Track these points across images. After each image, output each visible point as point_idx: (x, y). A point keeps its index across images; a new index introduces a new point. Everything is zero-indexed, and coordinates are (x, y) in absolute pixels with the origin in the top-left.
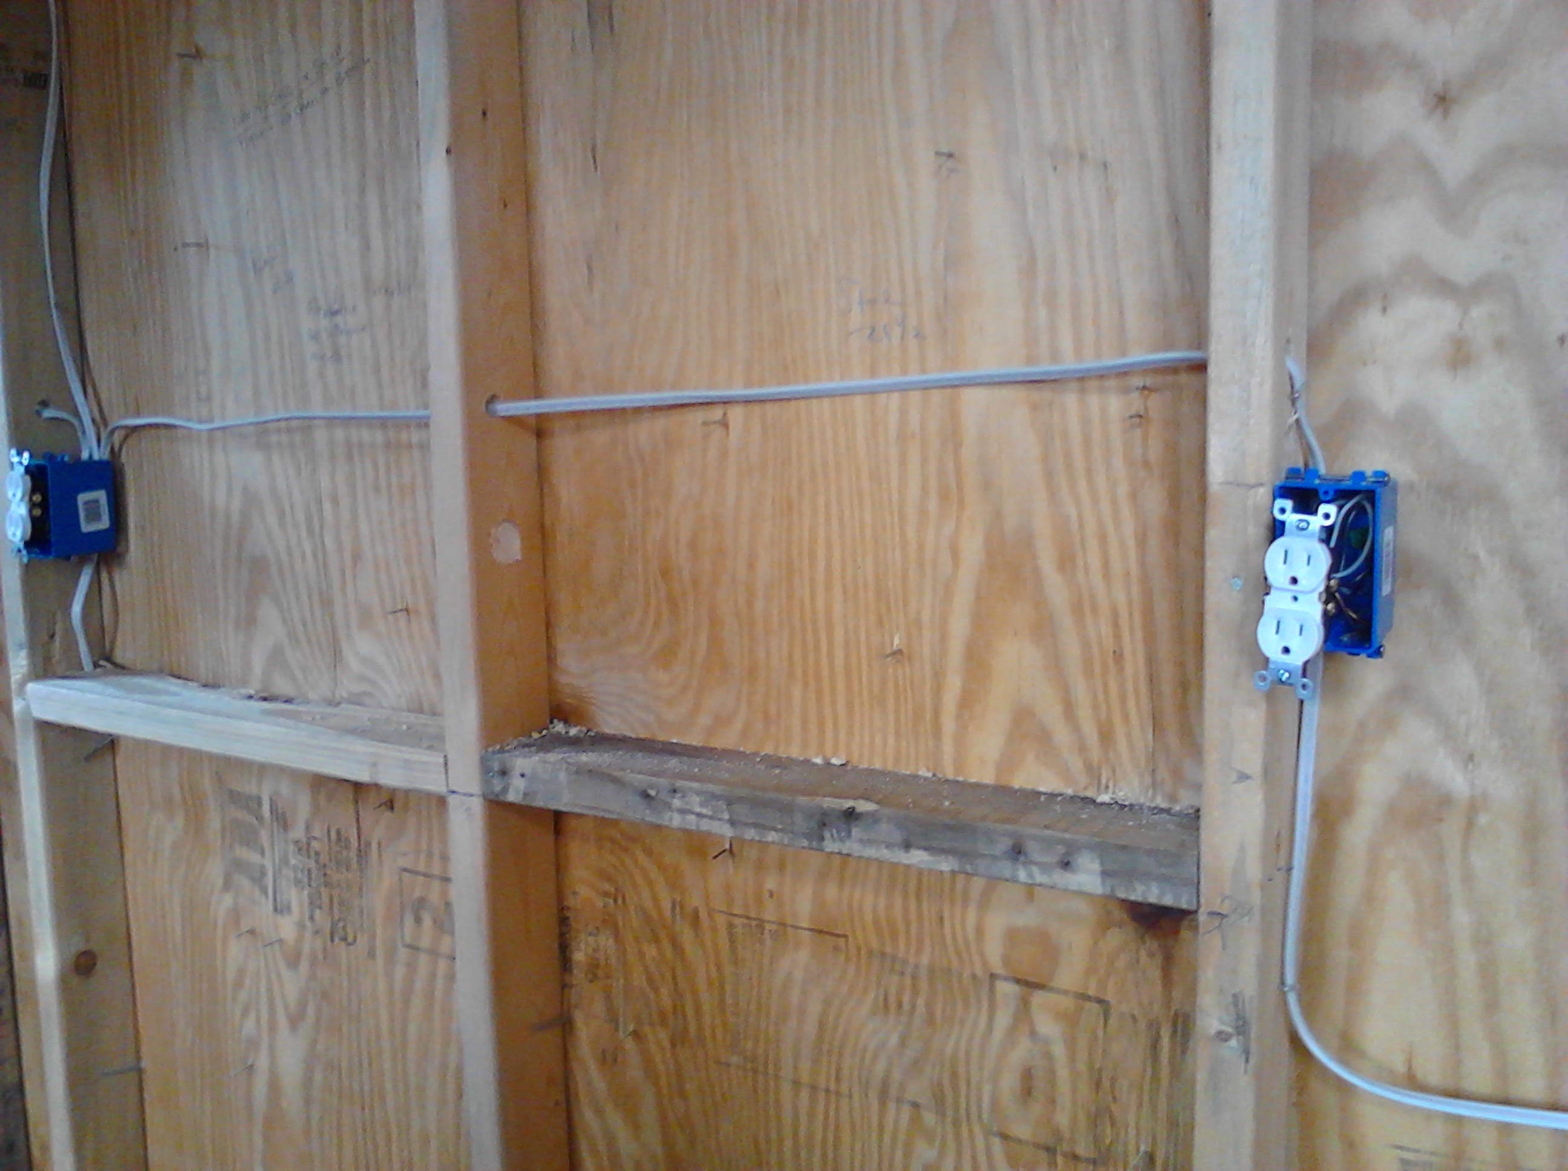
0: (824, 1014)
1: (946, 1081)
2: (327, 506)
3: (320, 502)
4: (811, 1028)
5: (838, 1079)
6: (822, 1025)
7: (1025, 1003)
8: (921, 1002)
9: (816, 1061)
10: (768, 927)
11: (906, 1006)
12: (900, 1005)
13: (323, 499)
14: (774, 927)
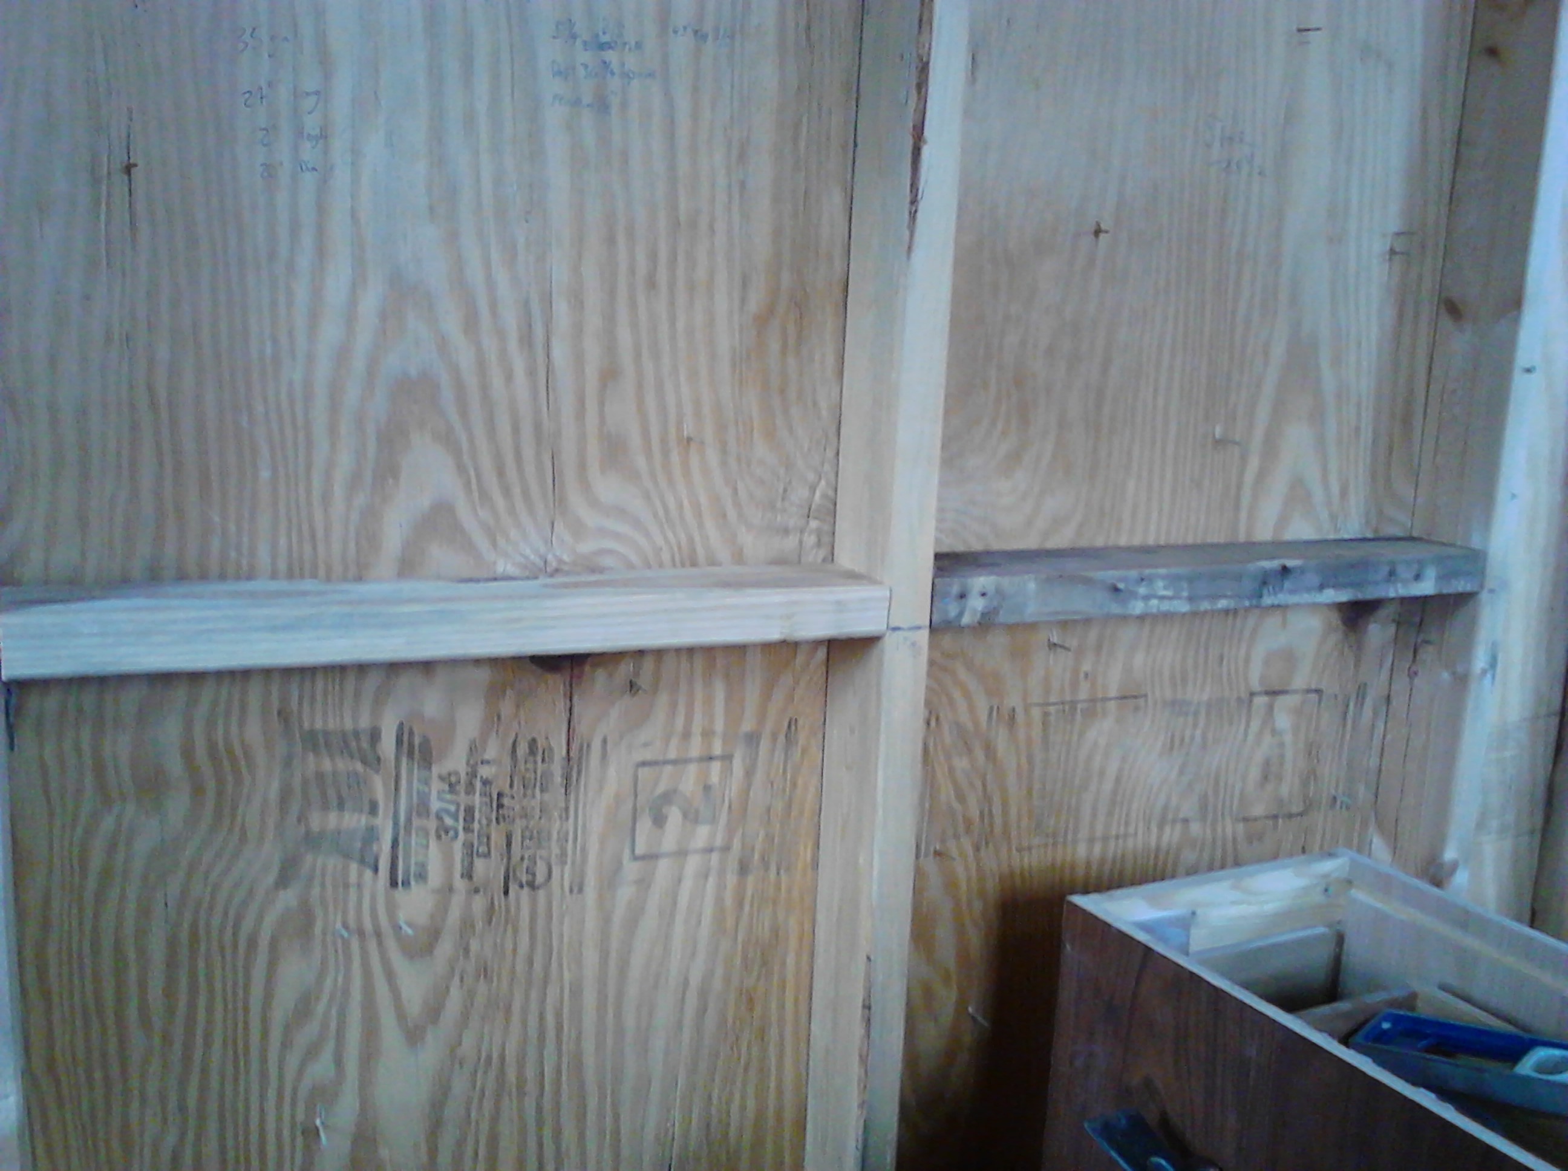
0: (1120, 770)
1: (1210, 793)
2: (561, 308)
3: (547, 301)
4: (1108, 786)
5: (1127, 824)
6: (1118, 780)
7: (1270, 708)
8: (1198, 732)
9: (1110, 814)
10: (1079, 706)
11: (1187, 740)
12: (1182, 740)
13: (554, 296)
14: (1085, 705)
